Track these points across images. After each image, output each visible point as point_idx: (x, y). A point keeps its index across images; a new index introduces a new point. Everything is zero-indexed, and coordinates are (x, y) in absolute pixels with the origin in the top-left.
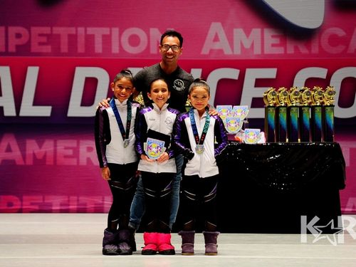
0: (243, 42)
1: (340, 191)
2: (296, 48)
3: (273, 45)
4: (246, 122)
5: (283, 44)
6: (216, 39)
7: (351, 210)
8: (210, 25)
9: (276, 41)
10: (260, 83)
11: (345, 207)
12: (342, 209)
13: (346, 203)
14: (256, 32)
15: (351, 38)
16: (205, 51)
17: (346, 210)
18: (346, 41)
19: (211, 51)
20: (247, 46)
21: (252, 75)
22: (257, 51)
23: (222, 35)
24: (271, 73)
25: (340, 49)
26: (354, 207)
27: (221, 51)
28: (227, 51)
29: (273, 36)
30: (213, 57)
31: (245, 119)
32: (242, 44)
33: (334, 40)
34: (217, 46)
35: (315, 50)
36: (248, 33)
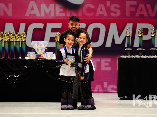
0: (46, 11)
1: (91, 82)
2: (71, 14)
3: (60, 12)
4: (47, 49)
5: (65, 11)
6: (32, 9)
7: (97, 91)
8: (30, 2)
9: (62, 10)
10: (54, 30)
11: (94, 90)
12: (92, 91)
13: (95, 88)
14: (52, 6)
15: (97, 9)
16: (27, 15)
17: (95, 91)
18: (95, 11)
19: (30, 15)
20: (48, 12)
21: (50, 26)
22: (52, 15)
23: (35, 7)
24: (59, 26)
25: (92, 14)
26: (98, 90)
27: (35, 15)
28: (38, 15)
29: (60, 8)
30: (31, 18)
31: (46, 48)
32: (45, 11)
33: (89, 10)
34: (33, 12)
35: (80, 14)
36: (48, 6)
